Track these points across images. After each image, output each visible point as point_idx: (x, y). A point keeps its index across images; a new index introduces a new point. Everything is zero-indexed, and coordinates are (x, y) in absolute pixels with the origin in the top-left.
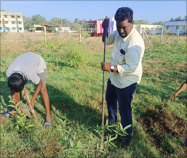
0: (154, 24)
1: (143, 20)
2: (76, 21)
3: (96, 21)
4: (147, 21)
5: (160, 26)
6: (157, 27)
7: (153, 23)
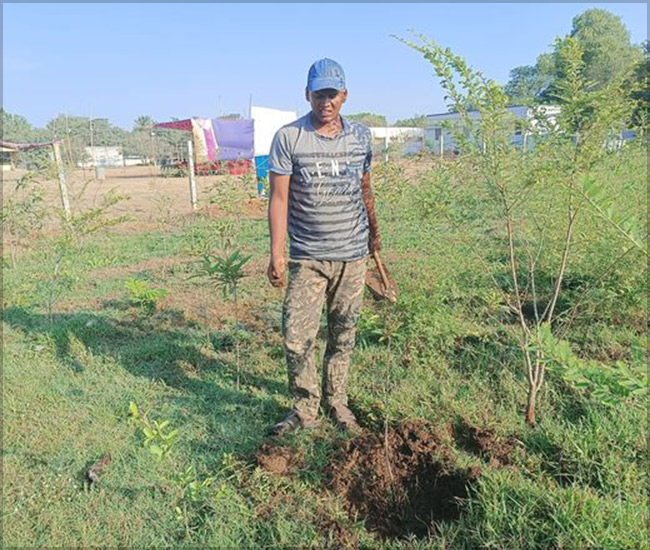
0: (403, 126)
1: (368, 114)
2: (143, 125)
3: (189, 120)
4: (381, 117)
5: (417, 131)
6: (409, 132)
7: (398, 122)
